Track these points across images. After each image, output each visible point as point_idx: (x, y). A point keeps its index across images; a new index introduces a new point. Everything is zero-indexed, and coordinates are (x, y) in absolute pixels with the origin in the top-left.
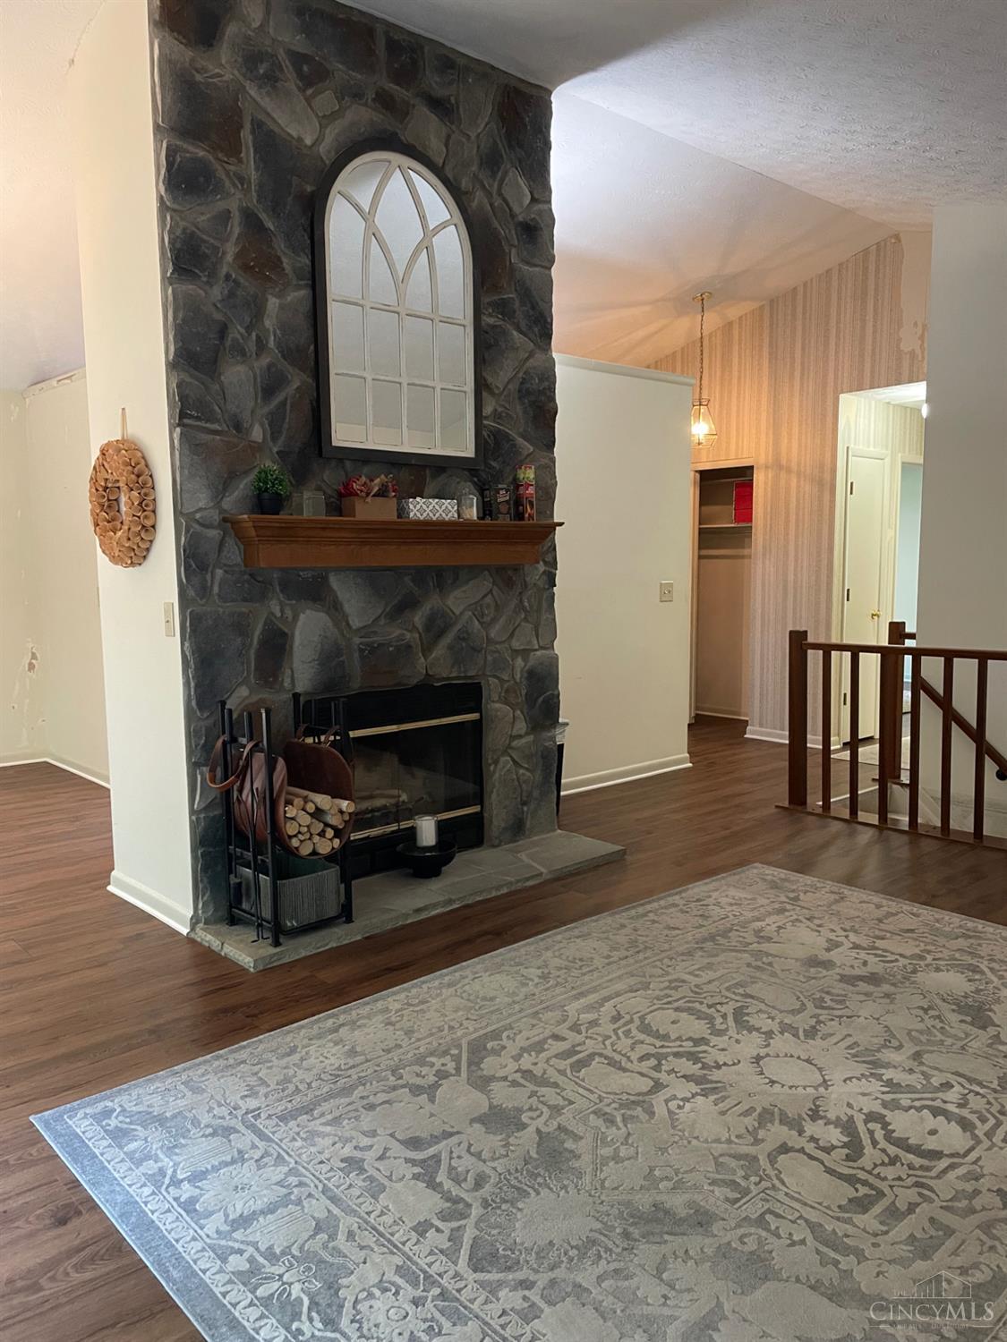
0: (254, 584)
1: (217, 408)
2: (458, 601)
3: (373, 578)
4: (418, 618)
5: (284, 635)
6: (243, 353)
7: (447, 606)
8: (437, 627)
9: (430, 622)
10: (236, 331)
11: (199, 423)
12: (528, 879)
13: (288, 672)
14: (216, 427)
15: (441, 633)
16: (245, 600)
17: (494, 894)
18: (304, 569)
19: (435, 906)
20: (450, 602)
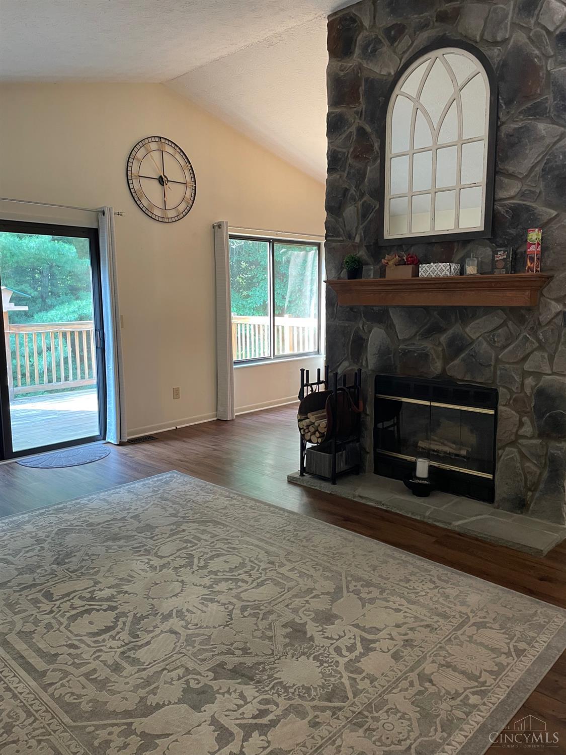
0: (352, 313)
1: (341, 230)
2: (474, 330)
3: (411, 312)
4: (443, 338)
5: (362, 339)
6: (355, 200)
7: (466, 333)
8: (457, 347)
9: (451, 342)
10: (353, 191)
11: (333, 238)
12: (439, 521)
13: (365, 358)
14: (341, 238)
15: (460, 350)
16: (347, 320)
17: (409, 515)
18: (375, 306)
19: (371, 500)
20: (468, 330)
